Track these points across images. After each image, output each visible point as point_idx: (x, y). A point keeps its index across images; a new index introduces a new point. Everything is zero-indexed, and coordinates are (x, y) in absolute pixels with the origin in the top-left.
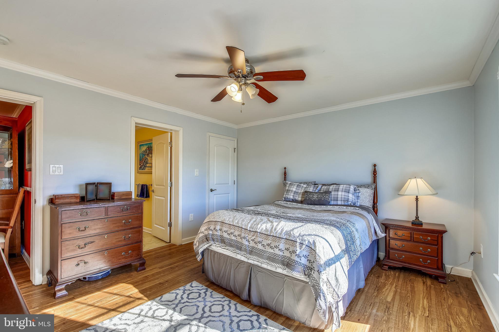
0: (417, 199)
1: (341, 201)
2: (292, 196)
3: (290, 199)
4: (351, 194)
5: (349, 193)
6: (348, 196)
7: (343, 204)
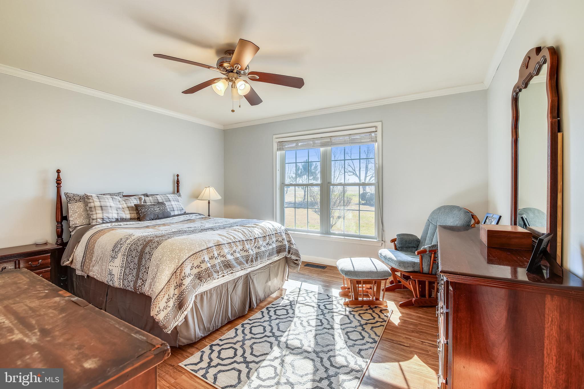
0: (209, 202)
1: (178, 210)
2: (115, 213)
3: (112, 219)
4: (172, 201)
5: (170, 201)
6: (172, 205)
7: (180, 213)
